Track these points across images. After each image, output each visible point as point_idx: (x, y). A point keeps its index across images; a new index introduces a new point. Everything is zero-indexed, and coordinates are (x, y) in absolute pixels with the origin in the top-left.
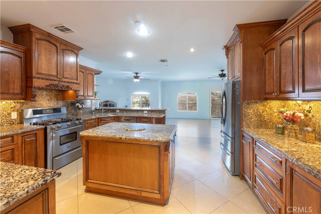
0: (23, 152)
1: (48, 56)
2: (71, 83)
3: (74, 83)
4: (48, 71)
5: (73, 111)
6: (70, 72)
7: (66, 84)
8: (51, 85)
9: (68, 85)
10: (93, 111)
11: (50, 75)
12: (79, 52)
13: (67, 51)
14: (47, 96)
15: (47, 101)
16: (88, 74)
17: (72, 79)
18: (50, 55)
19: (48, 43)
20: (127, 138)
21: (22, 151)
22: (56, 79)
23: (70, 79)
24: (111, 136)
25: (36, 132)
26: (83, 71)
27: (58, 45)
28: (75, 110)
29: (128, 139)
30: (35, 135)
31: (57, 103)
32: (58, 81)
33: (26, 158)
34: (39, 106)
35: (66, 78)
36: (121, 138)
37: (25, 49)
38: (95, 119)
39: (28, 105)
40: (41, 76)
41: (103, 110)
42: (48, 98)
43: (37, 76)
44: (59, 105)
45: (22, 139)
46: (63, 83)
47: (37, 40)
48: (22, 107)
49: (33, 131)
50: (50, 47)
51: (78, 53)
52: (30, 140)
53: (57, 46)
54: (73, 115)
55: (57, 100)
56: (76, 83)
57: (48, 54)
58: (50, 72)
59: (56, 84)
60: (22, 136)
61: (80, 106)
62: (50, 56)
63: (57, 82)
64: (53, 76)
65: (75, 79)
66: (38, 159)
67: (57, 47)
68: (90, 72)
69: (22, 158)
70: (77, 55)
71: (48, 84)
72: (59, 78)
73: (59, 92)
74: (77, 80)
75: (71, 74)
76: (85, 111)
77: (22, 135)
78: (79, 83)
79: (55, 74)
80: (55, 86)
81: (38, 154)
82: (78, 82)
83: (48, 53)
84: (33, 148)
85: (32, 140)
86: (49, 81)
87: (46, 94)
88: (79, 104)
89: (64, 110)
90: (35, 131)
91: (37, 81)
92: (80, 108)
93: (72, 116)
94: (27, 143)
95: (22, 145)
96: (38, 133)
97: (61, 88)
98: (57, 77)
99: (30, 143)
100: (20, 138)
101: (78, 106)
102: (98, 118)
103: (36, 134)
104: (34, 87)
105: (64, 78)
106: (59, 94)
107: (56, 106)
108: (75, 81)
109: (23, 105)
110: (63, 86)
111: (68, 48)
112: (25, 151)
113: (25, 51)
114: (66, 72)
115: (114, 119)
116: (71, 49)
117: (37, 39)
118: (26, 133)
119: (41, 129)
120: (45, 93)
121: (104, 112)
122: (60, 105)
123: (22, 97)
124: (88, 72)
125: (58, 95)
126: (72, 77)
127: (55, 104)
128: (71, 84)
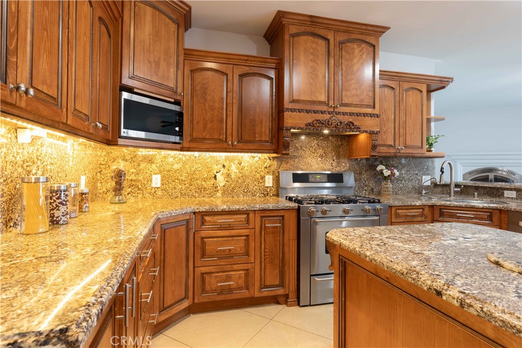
0: (263, 246)
1: (311, 64)
2: (358, 115)
3: (365, 115)
4: (311, 95)
5: (372, 184)
6: (356, 89)
7: (347, 119)
8: (315, 122)
9: (351, 120)
10: (427, 188)
11: (314, 102)
12: (380, 38)
13: (349, 44)
14: (320, 149)
15: (319, 159)
16: (407, 90)
17: (361, 106)
18: (315, 62)
19: (311, 38)
20: (470, 306)
21: (261, 244)
22: (324, 108)
23: (356, 106)
24: (399, 268)
25: (282, 214)
26: (393, 86)
27: (330, 36)
28: (378, 182)
29: (471, 310)
30: (281, 218)
31: (338, 163)
32: (329, 114)
33: (267, 258)
34: (306, 167)
35: (347, 105)
36: (439, 293)
37: (276, 61)
38: (422, 207)
39: (289, 165)
40: (297, 106)
41: (453, 186)
42: (321, 151)
43: (290, 106)
44: (342, 167)
45: (262, 221)
46: (341, 117)
47: (292, 38)
48: (279, 168)
49: (277, 210)
50: (314, 46)
51: (378, 41)
52: (273, 227)
53: (329, 38)
54: (373, 191)
55: (338, 157)
56: (371, 115)
57: (311, 60)
58: (314, 96)
59: (325, 121)
60: (262, 217)
61: (387, 173)
62: (314, 64)
63: (327, 117)
64: (321, 103)
65: (367, 106)
66: (286, 268)
67: (328, 40)
68: (412, 85)
69: (261, 257)
70: (374, 46)
71: (310, 121)
72: (331, 106)
73: (341, 140)
74: (374, 108)
75: (358, 96)
76: (401, 185)
77: (262, 215)
78: (378, 113)
79: (323, 98)
80: (323, 124)
81: (286, 258)
82: (376, 111)
83: (311, 57)
84: (278, 244)
85: (277, 227)
86: (313, 114)
87: (318, 145)
88: (383, 167)
89: (350, 180)
90: (281, 211)
91: (290, 117)
92: (385, 177)
93: (369, 194)
94: (268, 230)
95: (261, 232)
96: (287, 215)
97: (336, 127)
98: (328, 105)
99: (273, 233)
100: (258, 219)
101: (381, 172)
102: (432, 207)
103: (283, 216)
104: (286, 127)
105: (343, 105)
106: (342, 144)
107: (336, 170)
108: (369, 111)
109: (282, 163)
110: (341, 123)
111: (353, 36)
112: (265, 246)
113: (278, 65)
114: (346, 91)
115: (490, 218)
116: (358, 37)
117: (292, 36)
118: (267, 212)
119: (291, 209)
120: (315, 142)
121: (456, 192)
122: (344, 167)
123: (272, 149)
124: (406, 86)
125: (340, 147)
126: (362, 100)
127: (334, 164)
128: (360, 117)
